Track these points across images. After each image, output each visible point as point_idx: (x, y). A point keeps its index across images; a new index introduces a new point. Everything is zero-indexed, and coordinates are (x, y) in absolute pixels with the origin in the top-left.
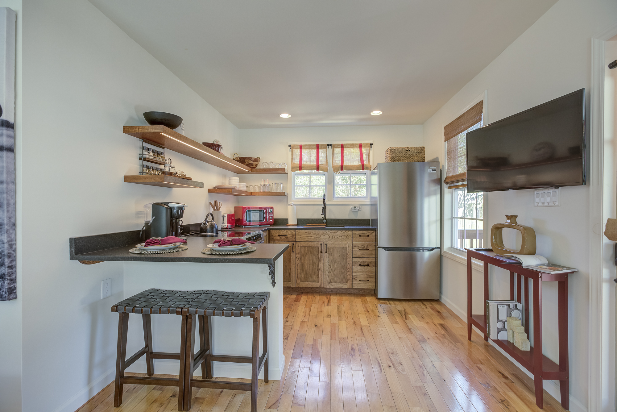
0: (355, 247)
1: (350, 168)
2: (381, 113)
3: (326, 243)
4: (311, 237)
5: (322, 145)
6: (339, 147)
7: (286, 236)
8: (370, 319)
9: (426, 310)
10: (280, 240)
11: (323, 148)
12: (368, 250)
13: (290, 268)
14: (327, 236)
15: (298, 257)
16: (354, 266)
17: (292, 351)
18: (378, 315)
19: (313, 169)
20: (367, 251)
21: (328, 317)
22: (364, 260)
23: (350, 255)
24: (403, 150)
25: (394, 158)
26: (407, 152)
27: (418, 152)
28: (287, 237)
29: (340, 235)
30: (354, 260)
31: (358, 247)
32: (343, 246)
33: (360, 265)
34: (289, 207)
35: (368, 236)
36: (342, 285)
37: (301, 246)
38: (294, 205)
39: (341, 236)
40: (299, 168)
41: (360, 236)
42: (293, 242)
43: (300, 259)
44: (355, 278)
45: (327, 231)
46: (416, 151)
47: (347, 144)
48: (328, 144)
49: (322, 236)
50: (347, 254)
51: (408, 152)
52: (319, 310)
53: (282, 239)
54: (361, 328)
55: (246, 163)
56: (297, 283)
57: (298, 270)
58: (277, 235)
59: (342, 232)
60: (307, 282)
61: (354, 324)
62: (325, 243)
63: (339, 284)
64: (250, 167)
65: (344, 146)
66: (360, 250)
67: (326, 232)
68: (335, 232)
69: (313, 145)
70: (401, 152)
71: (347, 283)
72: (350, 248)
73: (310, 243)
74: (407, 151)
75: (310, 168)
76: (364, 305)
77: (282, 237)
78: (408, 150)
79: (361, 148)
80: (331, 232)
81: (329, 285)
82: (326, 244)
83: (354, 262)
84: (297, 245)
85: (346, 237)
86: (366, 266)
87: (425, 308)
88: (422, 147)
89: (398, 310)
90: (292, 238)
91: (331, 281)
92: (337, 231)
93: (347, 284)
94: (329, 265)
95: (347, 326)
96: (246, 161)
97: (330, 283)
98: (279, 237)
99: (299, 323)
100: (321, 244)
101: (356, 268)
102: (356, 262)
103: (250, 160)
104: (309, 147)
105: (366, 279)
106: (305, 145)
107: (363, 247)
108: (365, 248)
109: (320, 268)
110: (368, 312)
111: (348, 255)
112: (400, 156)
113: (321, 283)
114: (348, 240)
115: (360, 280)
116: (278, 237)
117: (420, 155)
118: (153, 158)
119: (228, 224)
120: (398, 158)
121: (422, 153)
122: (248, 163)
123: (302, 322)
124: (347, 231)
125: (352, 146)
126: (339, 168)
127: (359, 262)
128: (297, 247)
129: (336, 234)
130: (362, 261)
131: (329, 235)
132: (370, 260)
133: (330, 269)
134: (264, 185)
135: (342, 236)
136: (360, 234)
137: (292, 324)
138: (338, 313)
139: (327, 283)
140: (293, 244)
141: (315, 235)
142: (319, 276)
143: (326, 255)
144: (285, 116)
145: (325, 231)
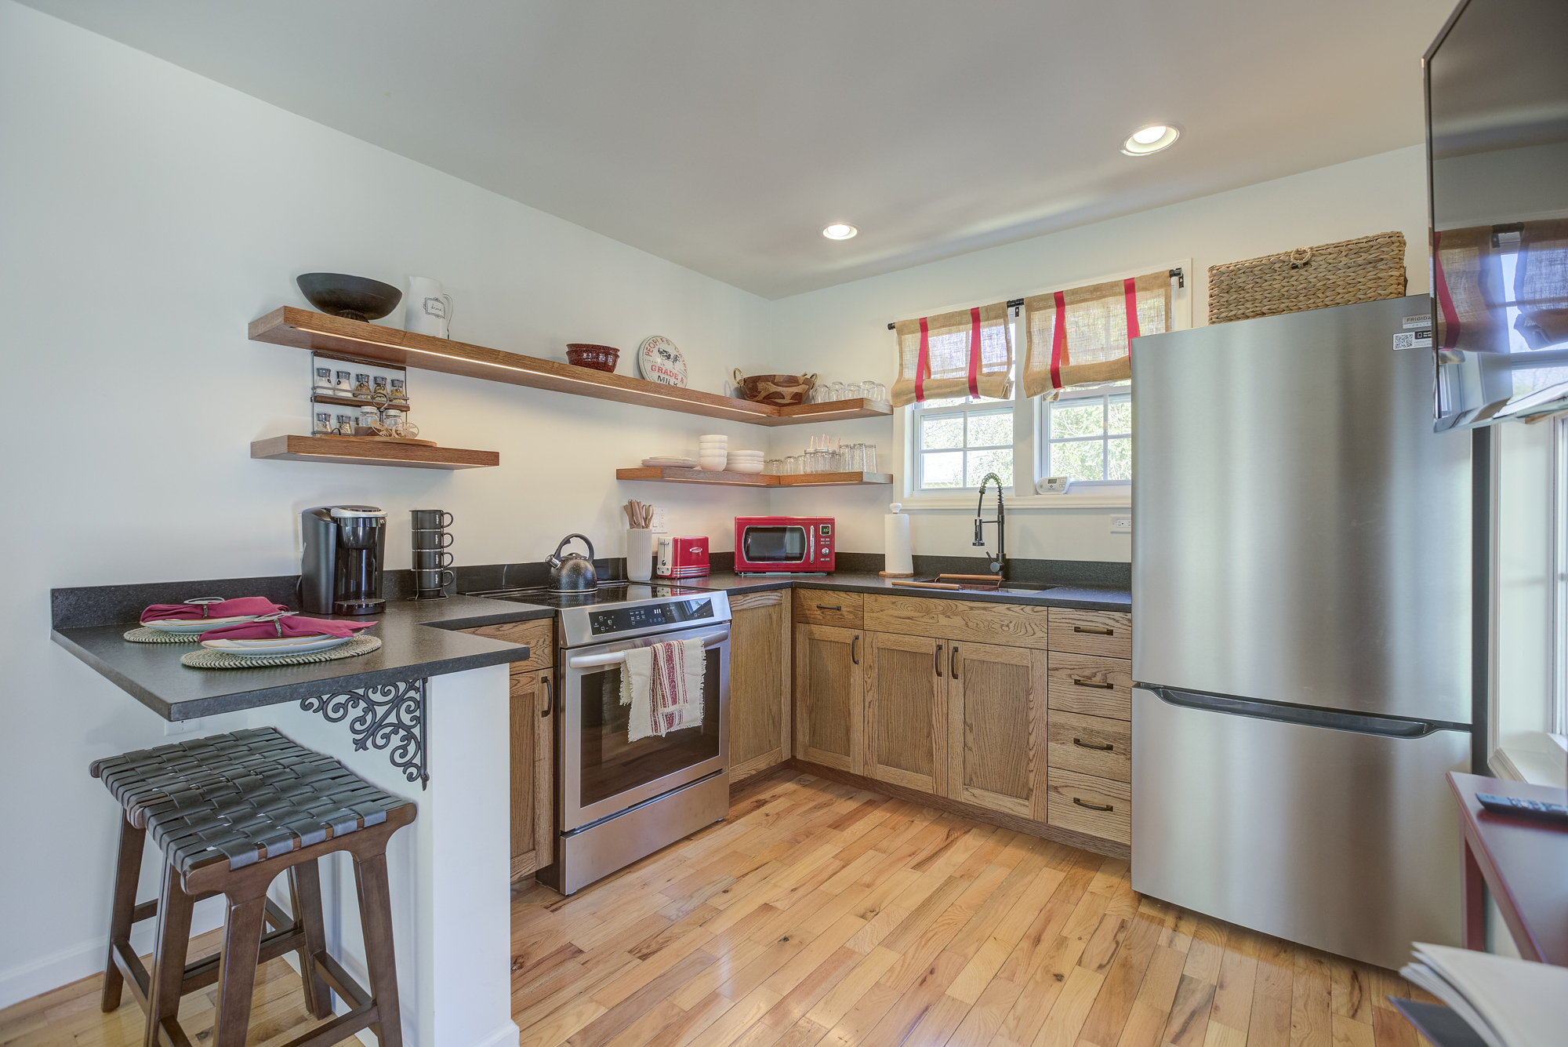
0: (1056, 669)
1: (1084, 376)
2: (1173, 135)
3: (956, 644)
4: (909, 618)
5: (988, 309)
6: (1050, 307)
7: (839, 609)
8: (1011, 979)
9: (1341, 1025)
10: (823, 622)
11: (996, 318)
12: (1110, 687)
13: (849, 714)
14: (957, 621)
15: (869, 681)
16: (1052, 741)
17: (603, 1010)
18: (1065, 972)
19: (957, 391)
20: (1105, 691)
21: (863, 916)
22: (1096, 724)
23: (1038, 698)
24: (1277, 265)
25: (1232, 307)
26: (1293, 272)
27: (1360, 261)
28: (839, 613)
29: (1002, 619)
30: (1055, 718)
31: (1069, 672)
32: (1012, 662)
33: (1077, 742)
34: (888, 517)
35: (1110, 633)
36: (1009, 805)
37: (880, 645)
38: (903, 511)
39: (1008, 626)
40: (914, 394)
41: (1077, 630)
42: (857, 632)
43: (875, 688)
44: (1056, 788)
45: (958, 603)
46: (1345, 261)
47: (1074, 292)
48: (1008, 302)
49: (943, 620)
50: (1028, 693)
51: (1302, 272)
52: (867, 879)
53: (828, 617)
54: (926, 1009)
55: (763, 394)
56: (866, 763)
57: (870, 725)
58: (814, 604)
59: (1008, 609)
60: (898, 766)
61: (920, 980)
62: (953, 644)
63: (1000, 796)
64: (776, 404)
65: (1066, 299)
66: (1077, 682)
67: (954, 607)
68: (984, 609)
69: (961, 313)
70: (1267, 277)
71: (1027, 799)
72: (1040, 670)
73: (907, 638)
74: (1295, 267)
75: (949, 390)
76: (1049, 906)
77: (828, 612)
78: (1299, 262)
79: (1130, 295)
80: (971, 608)
81: (965, 792)
82: (956, 650)
83: (1055, 725)
84: (868, 640)
85: (1023, 631)
86: (1102, 749)
87: (1343, 1011)
88: (1383, 236)
89: (1183, 978)
90: (851, 616)
91: (971, 779)
92: (994, 605)
93: (1027, 803)
94: (965, 722)
95: (882, 981)
96: (761, 385)
97: (968, 783)
98: (819, 612)
99: (753, 907)
100: (940, 648)
101: (1063, 753)
102: (1063, 726)
103: (770, 383)
104: (949, 321)
105: (1102, 801)
106: (936, 318)
107: (1087, 673)
108: (1097, 680)
109: (935, 726)
110: (1037, 941)
111: (1031, 697)
112: (1258, 296)
113: (939, 780)
114: (1029, 641)
115: (1077, 801)
116: (816, 613)
117: (1371, 275)
118: (350, 395)
119: (675, 563)
120: (1248, 305)
121: (1380, 265)
122: (767, 393)
123: (767, 907)
124: (1028, 609)
125: (1097, 292)
126: (1045, 379)
127: (1074, 728)
128: (868, 650)
129: (988, 616)
130: (1085, 729)
131: (965, 618)
132: (1115, 729)
133: (970, 738)
134: (816, 452)
135: (1011, 625)
136: (1079, 624)
137: (721, 908)
138: (918, 909)
139: (960, 786)
140: (857, 638)
141: (921, 614)
142: (932, 755)
143: (956, 685)
144: (838, 232)
145: (953, 602)
